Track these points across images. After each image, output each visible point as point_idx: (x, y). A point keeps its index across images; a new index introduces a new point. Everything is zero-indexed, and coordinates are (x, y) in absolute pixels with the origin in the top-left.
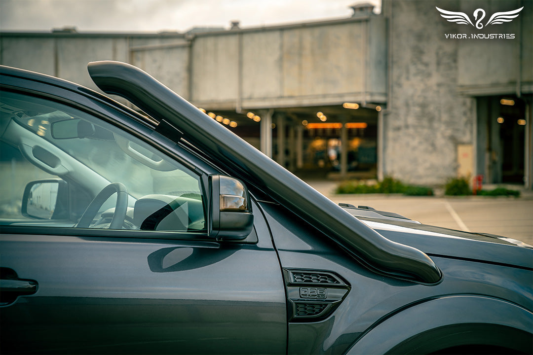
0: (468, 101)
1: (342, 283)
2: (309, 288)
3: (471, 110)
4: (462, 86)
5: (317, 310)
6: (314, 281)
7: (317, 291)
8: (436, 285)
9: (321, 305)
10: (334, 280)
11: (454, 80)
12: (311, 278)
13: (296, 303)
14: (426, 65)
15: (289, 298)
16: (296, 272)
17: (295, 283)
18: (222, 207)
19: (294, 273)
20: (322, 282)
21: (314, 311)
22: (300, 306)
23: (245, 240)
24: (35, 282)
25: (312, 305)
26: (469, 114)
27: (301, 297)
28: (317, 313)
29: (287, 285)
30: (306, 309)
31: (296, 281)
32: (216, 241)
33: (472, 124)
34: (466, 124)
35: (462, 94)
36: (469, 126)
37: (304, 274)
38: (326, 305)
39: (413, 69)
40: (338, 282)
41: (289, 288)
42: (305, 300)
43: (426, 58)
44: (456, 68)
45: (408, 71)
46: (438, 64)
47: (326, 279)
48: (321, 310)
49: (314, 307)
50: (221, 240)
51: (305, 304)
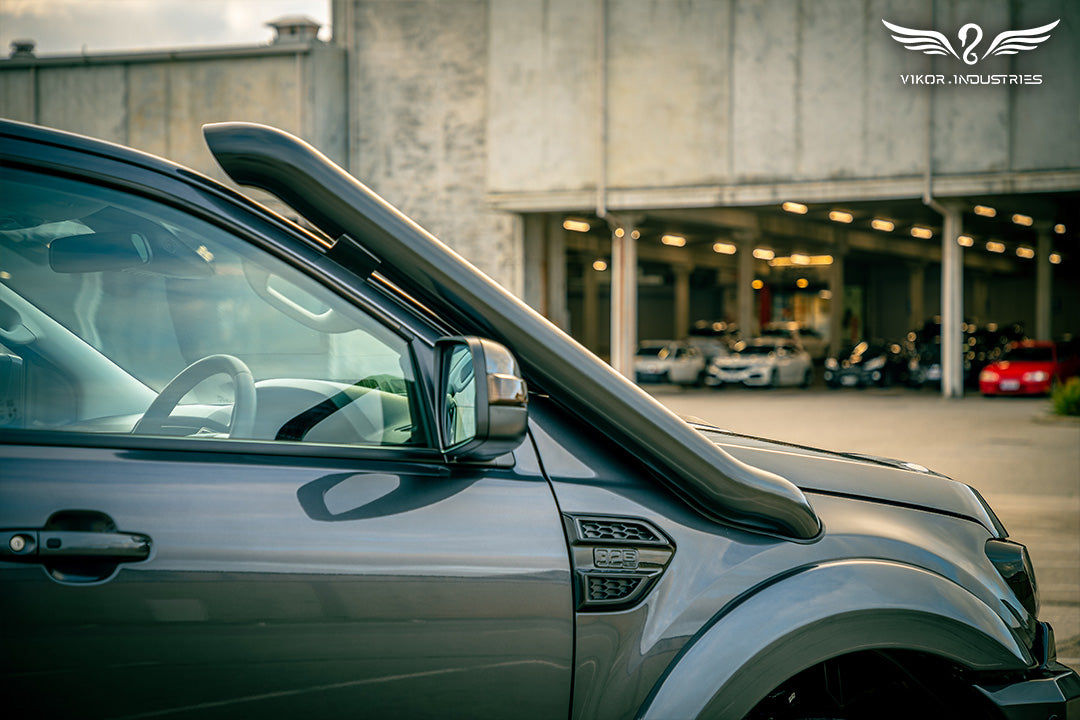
0: (507, 221)
1: (663, 541)
2: (609, 550)
3: (512, 239)
4: (495, 193)
5: (623, 590)
6: (616, 536)
7: (622, 554)
8: (815, 542)
9: (629, 580)
10: (648, 534)
11: (480, 180)
12: (610, 531)
13: (590, 578)
14: (425, 147)
15: (576, 568)
16: (587, 521)
17: (587, 539)
18: (494, 397)
19: (583, 522)
20: (629, 537)
21: (618, 591)
22: (596, 582)
23: (493, 462)
24: (146, 538)
25: (615, 581)
26: (508, 248)
27: (596, 566)
28: (623, 595)
29: (571, 544)
30: (604, 588)
31: (586, 536)
32: (444, 464)
33: (513, 267)
34: (503, 265)
35: (496, 208)
36: (508, 270)
37: (600, 523)
38: (639, 580)
39: (398, 157)
40: (656, 538)
41: (576, 550)
42: (600, 572)
43: (424, 135)
44: (484, 156)
45: (389, 160)
46: (449, 146)
47: (635, 532)
48: (629, 590)
49: (618, 585)
50: (455, 462)
51: (603, 579)
